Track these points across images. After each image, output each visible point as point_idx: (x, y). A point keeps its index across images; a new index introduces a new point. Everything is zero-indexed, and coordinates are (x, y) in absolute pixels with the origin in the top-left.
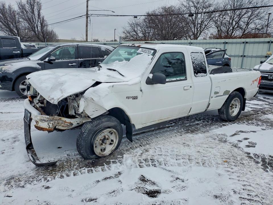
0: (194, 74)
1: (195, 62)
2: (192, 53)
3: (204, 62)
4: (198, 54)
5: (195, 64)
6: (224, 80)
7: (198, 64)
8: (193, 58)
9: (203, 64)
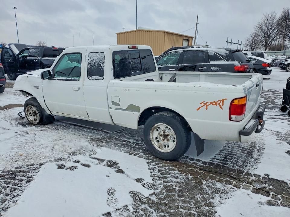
0: (88, 76)
1: (91, 63)
2: (90, 53)
3: (102, 63)
4: (97, 54)
5: (90, 65)
6: (127, 89)
7: (94, 65)
8: (89, 59)
9: (100, 66)
